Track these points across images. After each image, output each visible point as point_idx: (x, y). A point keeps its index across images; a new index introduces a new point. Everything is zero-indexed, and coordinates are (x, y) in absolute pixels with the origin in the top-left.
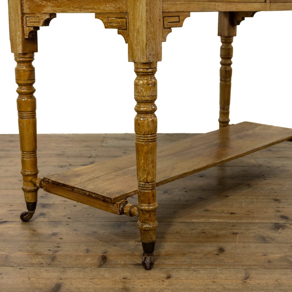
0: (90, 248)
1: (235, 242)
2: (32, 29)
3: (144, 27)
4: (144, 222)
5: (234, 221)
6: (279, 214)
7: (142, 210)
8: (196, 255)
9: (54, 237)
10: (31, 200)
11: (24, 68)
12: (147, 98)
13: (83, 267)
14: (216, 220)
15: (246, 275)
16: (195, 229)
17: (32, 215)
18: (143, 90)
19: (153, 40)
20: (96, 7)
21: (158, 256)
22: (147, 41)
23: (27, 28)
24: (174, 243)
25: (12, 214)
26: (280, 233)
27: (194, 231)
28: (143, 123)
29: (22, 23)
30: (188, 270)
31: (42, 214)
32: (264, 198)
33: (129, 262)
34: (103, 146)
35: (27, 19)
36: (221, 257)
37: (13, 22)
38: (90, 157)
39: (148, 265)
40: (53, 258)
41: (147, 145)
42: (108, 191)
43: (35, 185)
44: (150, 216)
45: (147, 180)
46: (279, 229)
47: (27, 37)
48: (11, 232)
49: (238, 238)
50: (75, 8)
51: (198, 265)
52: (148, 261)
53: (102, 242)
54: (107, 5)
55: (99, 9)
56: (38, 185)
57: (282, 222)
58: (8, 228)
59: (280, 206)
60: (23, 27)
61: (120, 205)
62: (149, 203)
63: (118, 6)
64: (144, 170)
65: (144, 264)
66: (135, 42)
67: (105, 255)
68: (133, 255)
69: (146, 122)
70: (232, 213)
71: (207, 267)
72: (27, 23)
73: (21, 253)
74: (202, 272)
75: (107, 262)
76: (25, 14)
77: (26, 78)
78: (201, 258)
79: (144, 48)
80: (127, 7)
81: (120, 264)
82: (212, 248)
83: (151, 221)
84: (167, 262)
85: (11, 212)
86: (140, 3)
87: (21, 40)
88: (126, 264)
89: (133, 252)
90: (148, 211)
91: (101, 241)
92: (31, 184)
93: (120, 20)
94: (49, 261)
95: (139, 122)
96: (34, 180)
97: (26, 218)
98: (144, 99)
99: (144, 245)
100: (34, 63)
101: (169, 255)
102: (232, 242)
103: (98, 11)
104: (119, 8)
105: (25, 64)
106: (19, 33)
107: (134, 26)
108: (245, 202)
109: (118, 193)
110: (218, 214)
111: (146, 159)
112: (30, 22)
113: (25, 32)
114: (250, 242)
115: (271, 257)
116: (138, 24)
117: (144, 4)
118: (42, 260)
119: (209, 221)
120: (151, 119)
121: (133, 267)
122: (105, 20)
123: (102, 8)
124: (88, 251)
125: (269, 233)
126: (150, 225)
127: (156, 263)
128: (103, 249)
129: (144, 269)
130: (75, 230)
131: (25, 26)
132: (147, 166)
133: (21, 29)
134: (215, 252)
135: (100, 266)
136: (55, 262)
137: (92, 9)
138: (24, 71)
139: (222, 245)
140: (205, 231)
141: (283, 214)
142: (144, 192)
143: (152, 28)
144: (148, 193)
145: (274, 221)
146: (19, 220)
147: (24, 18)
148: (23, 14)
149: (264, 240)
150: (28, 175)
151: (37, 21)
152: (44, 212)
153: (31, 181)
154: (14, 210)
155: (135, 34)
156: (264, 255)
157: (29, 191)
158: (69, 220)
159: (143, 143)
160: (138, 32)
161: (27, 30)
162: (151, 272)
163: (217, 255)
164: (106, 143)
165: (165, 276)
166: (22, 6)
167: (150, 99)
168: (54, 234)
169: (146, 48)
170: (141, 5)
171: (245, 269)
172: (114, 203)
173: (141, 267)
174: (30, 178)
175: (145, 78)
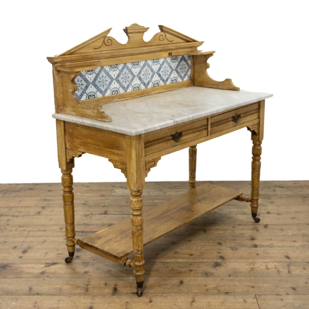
0: (107, 282)
1: (190, 276)
2: (72, 158)
3: (135, 173)
4: (137, 271)
5: (192, 261)
6: (219, 255)
7: (136, 265)
8: (167, 286)
9: (86, 275)
10: (71, 251)
11: (67, 177)
12: (137, 208)
13: (104, 295)
14: (181, 260)
15: (193, 299)
16: (168, 267)
17: (72, 259)
18: (135, 204)
19: (140, 178)
20: (109, 156)
21: (145, 287)
22: (137, 180)
23: (69, 156)
24: (155, 278)
25: (59, 257)
26: (217, 270)
27: (167, 269)
28: (136, 221)
29: (66, 153)
30: (161, 296)
31: (78, 257)
32: (213, 241)
33: (129, 292)
34: (113, 195)
35: (69, 151)
36: (181, 287)
37: (60, 152)
38: (104, 206)
39: (139, 294)
40: (87, 290)
41: (138, 232)
42: (117, 252)
43: (74, 242)
44: (140, 268)
45: (138, 250)
46: (217, 266)
47: (69, 161)
48: (60, 271)
49: (192, 273)
50: (97, 153)
51: (167, 293)
52: (139, 292)
53: (113, 278)
54: (115, 157)
55: (111, 157)
56: (76, 243)
57: (220, 261)
58: (59, 268)
59: (221, 248)
60: (66, 155)
61: (124, 261)
62: (140, 262)
63: (121, 158)
64: (137, 245)
65: (137, 293)
66: (130, 180)
67: (116, 287)
68: (131, 286)
69: (137, 220)
70: (191, 255)
71: (172, 294)
72: (69, 154)
73: (68, 286)
74: (169, 297)
75: (117, 291)
76: (67, 149)
77: (68, 183)
78: (169, 288)
79: (135, 183)
80: (126, 160)
81: (124, 293)
82: (176, 281)
83: (141, 271)
84: (150, 291)
85: (59, 255)
86: (133, 161)
87: (65, 163)
88: (128, 293)
89: (131, 285)
90: (139, 266)
91: (113, 276)
92: (71, 242)
93: (122, 166)
94: (84, 291)
95: (133, 220)
96: (73, 240)
97: (68, 261)
98: (136, 209)
99: (138, 283)
100: (72, 174)
101: (152, 287)
102: (189, 277)
103: (110, 158)
104: (122, 159)
105: (68, 175)
106: (64, 159)
107: (130, 171)
108: (200, 245)
109: (123, 253)
110: (183, 256)
111: (137, 239)
112: (71, 154)
113: (68, 158)
114: (198, 277)
115: (209, 287)
116: (132, 171)
117: (135, 162)
118: (80, 291)
119: (177, 261)
120: (140, 219)
121: (131, 295)
122: (114, 164)
123: (112, 157)
124: (106, 284)
125: (210, 269)
126: (140, 273)
127: (144, 292)
128: (115, 282)
129: (137, 296)
130: (98, 269)
131: (67, 155)
132: (138, 243)
133: (65, 157)
134: (178, 284)
135: (113, 294)
136: (88, 292)
137: (107, 156)
138: (67, 179)
139: (182, 279)
140: (173, 269)
141: (221, 255)
142: (137, 256)
143: (139, 173)
144: (139, 256)
145: (215, 261)
146: (64, 261)
147: (67, 151)
148: (66, 148)
149: (207, 274)
150: (70, 237)
151: (75, 154)
152: (78, 255)
153: (71, 240)
154: (60, 254)
155: (131, 175)
156: (205, 286)
157: (70, 246)
158: (94, 261)
159: (136, 231)
160: (132, 175)
161: (69, 158)
162: (141, 298)
163: (179, 286)
164: (115, 192)
165: (149, 300)
166: (65, 144)
167: (139, 209)
168: (86, 272)
169: (136, 184)
170: (133, 162)
171: (193, 296)
172: (121, 259)
173: (136, 295)
174: (70, 239)
175: (136, 198)
